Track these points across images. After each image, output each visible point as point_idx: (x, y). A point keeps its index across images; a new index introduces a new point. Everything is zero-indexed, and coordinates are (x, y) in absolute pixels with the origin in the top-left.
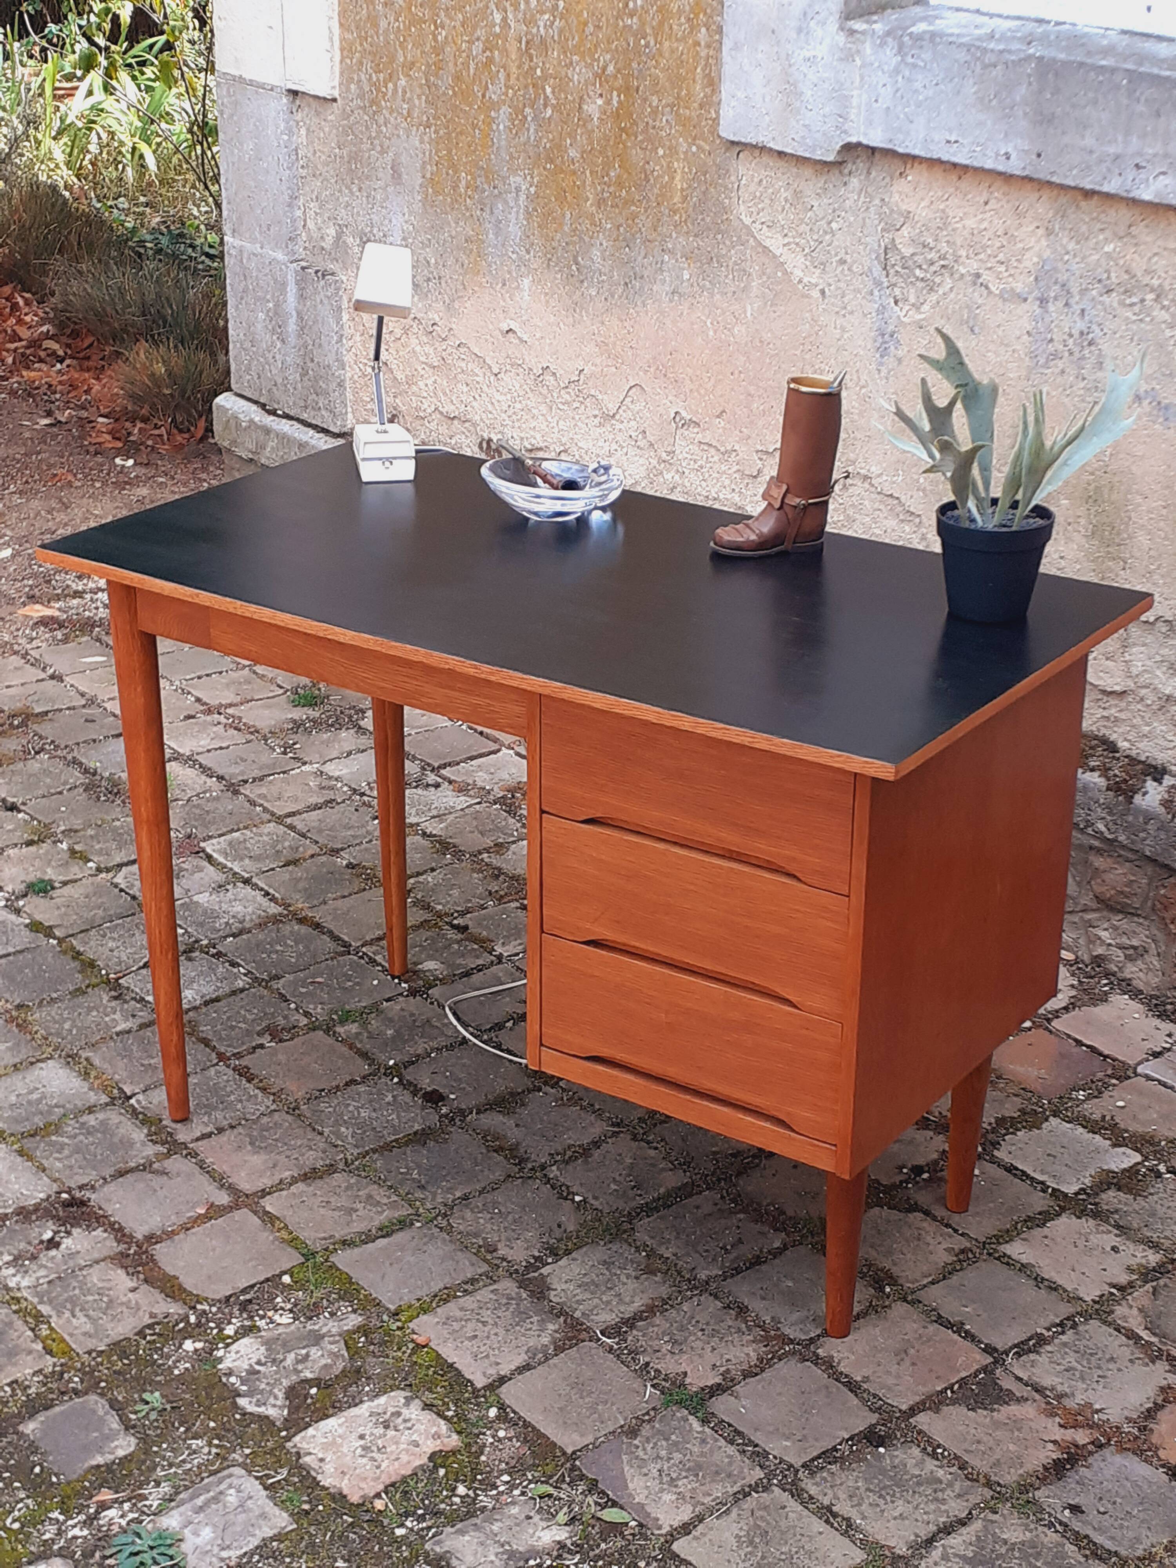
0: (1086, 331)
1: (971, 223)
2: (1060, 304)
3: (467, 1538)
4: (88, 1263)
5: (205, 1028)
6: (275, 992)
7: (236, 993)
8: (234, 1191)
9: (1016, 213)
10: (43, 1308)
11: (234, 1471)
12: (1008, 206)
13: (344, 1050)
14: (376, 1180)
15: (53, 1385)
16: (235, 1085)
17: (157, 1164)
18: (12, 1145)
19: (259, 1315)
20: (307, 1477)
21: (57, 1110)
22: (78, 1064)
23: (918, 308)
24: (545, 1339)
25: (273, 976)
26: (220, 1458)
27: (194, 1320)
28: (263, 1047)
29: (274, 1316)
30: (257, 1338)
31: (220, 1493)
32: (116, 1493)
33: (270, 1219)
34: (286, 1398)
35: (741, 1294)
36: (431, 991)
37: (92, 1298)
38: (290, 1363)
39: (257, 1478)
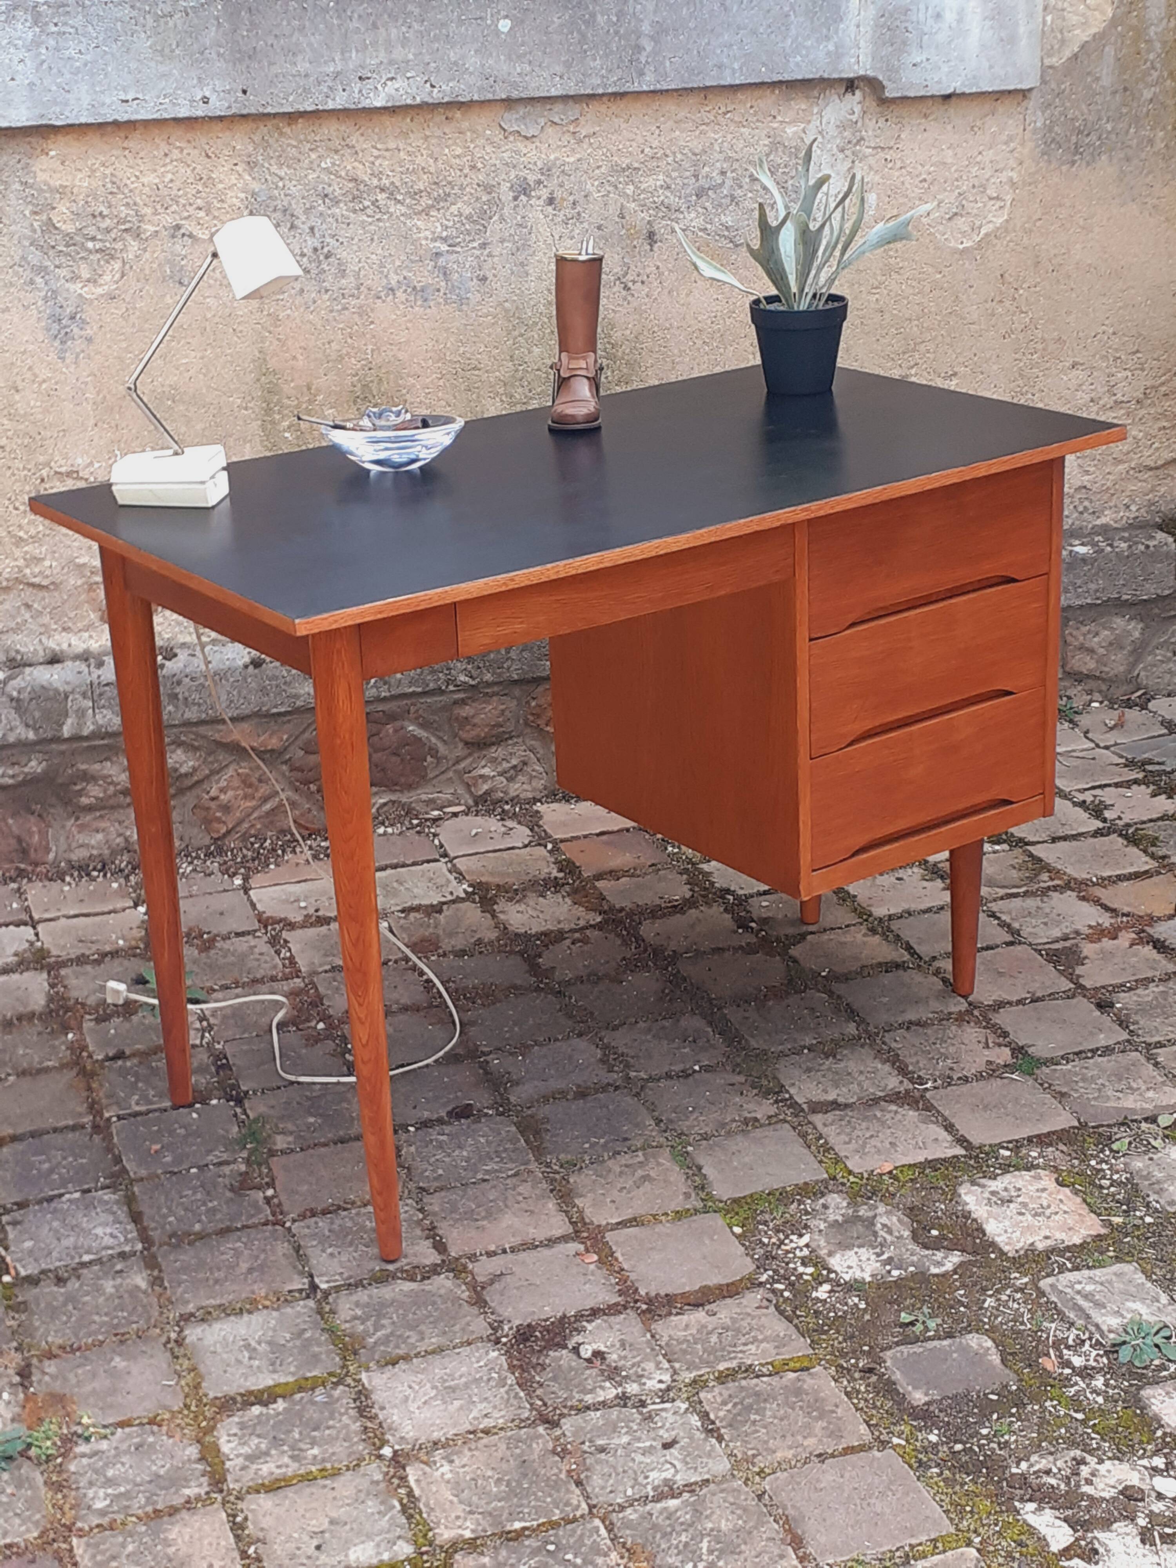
0: (319, 246)
4: (648, 1335)
5: (197, 1227)
6: (153, 1176)
7: (130, 1201)
8: (564, 1239)
9: (208, 156)
10: (722, 1367)
11: (1044, 1284)
12: (196, 152)
13: (323, 1150)
14: (597, 1161)
15: (857, 1375)
16: (344, 1220)
17: (480, 1279)
18: (368, 1369)
19: (788, 1252)
20: (1068, 1249)
21: (308, 1335)
22: (210, 1313)
23: (95, 281)
24: (911, 1113)
25: (113, 1175)
26: (1021, 1290)
27: (781, 1287)
28: (273, 1197)
29: (793, 1245)
30: (830, 1254)
31: (1079, 1292)
32: (1048, 1355)
33: (634, 1222)
34: (938, 1249)
35: (892, 1020)
36: (244, 1088)
37: (714, 1339)
38: (888, 1238)
39: (1060, 1273)
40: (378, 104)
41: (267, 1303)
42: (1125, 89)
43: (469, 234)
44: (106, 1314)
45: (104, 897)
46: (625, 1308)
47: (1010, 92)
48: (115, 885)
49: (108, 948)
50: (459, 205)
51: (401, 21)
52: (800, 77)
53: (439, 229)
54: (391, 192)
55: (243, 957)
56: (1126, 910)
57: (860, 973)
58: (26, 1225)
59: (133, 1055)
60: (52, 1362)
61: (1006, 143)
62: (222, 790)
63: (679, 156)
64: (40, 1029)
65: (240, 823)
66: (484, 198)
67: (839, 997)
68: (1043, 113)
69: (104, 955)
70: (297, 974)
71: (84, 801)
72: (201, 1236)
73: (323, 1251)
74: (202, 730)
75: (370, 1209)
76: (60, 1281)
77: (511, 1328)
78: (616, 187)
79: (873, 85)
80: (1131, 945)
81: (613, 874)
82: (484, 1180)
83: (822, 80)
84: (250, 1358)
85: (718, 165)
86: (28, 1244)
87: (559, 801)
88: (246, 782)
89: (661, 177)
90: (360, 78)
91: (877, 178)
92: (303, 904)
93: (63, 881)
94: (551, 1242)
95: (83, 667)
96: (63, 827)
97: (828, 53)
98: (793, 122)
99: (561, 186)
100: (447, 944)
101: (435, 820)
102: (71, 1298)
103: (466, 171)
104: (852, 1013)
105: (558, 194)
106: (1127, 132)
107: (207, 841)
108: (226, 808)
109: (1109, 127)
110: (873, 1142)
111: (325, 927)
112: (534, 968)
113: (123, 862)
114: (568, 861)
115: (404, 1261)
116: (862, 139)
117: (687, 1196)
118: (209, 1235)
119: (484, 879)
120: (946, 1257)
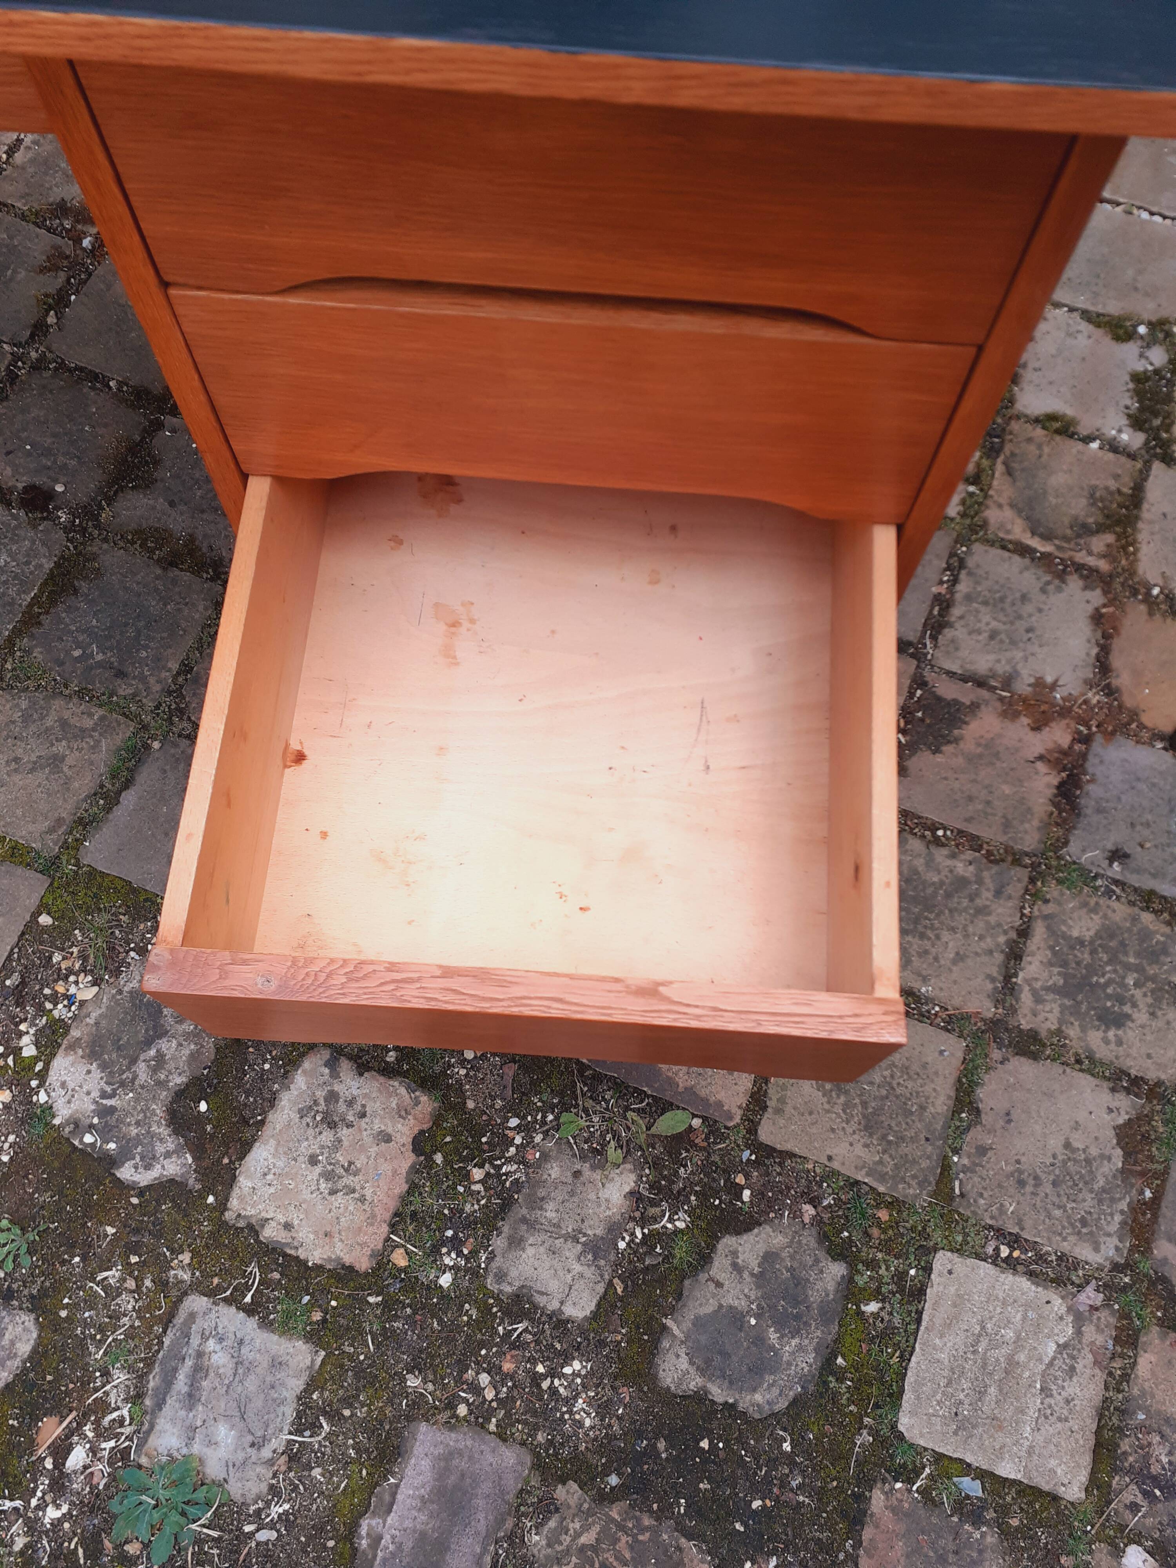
3: (530, 1251)
14: (54, 689)
20: (290, 1263)
29: (72, 990)
30: (73, 1046)
31: (200, 1355)
32: (63, 1418)
34: (176, 1132)
39: (227, 1301)
80: (1041, 758)
117: (56, 826)
120: (168, 1155)
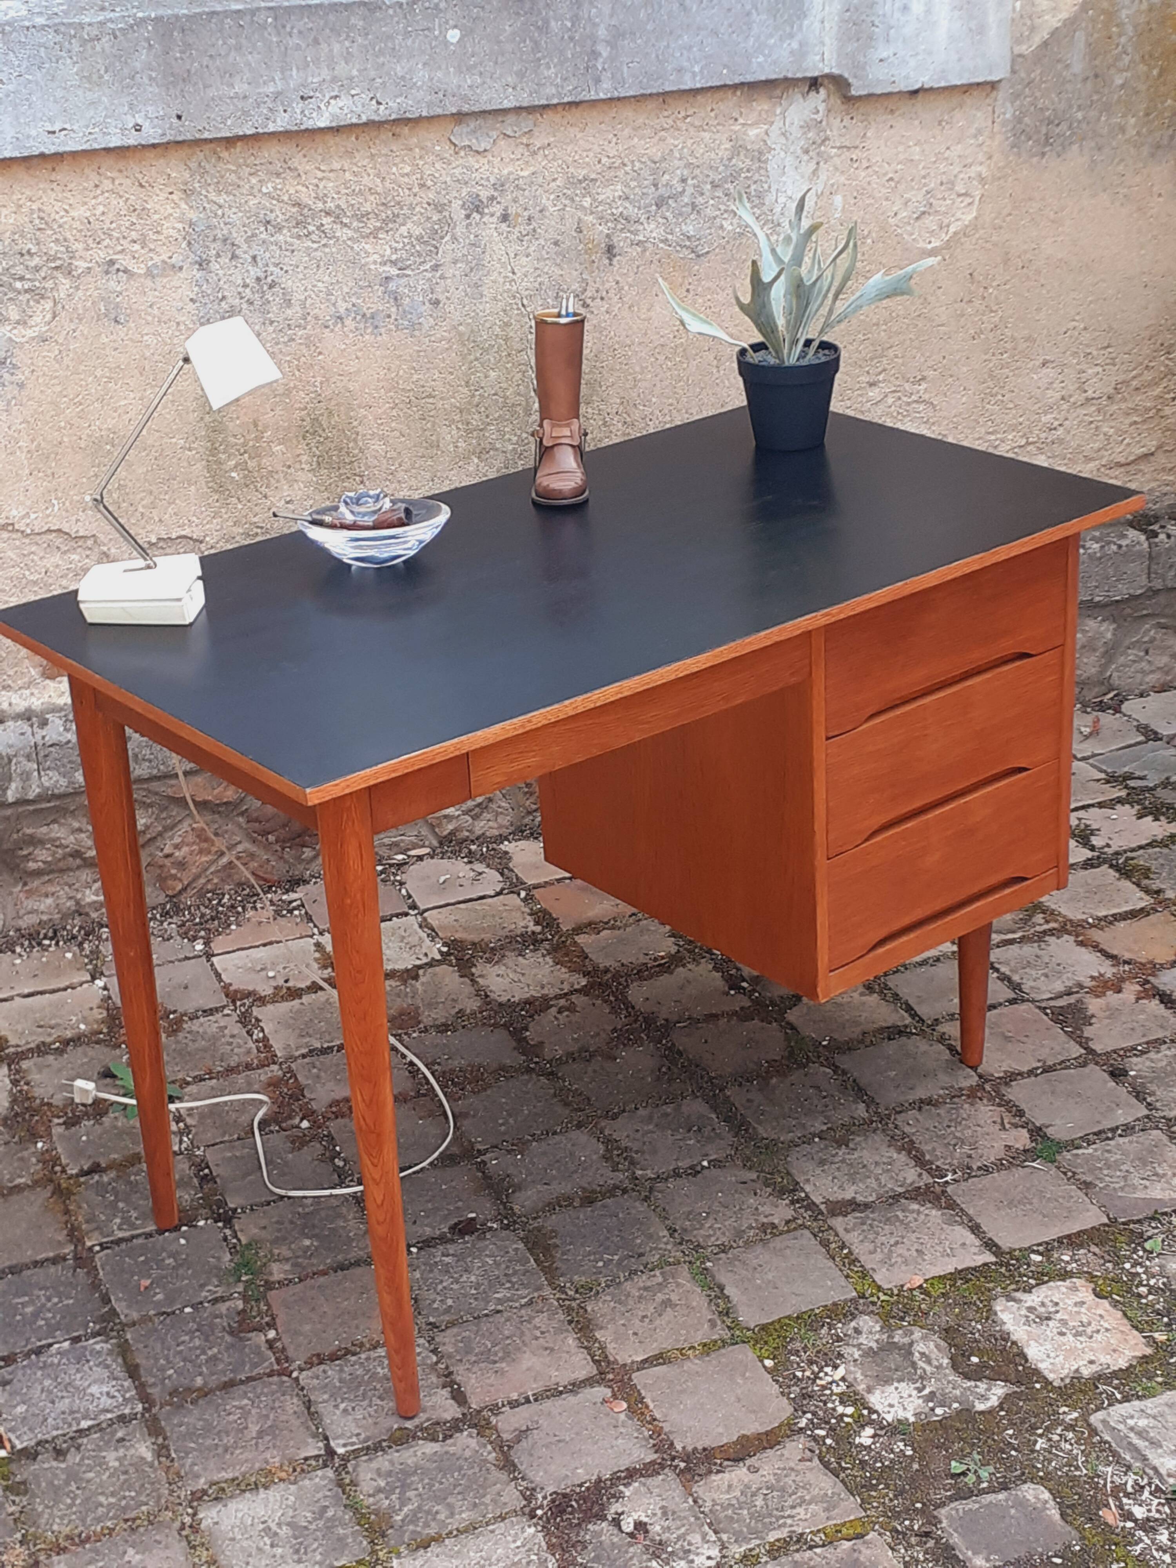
0: (262, 275)
1: (81, 212)
2: (225, 260)
4: (690, 1500)
5: (199, 1381)
6: (146, 1319)
7: (124, 1350)
8: (589, 1382)
9: (141, 186)
10: (772, 1537)
11: (1096, 1419)
12: (128, 181)
13: (322, 1279)
14: (614, 1283)
15: (913, 1540)
16: (353, 1366)
17: (505, 1436)
18: (399, 1555)
19: (824, 1388)
20: (1115, 1374)
21: (330, 1513)
22: (223, 1490)
23: (25, 323)
24: (934, 1212)
25: (103, 1319)
26: (1071, 1427)
27: (822, 1433)
28: (275, 1340)
29: (829, 1379)
30: (869, 1390)
31: (1132, 1429)
32: (1107, 1506)
33: (660, 1359)
34: (980, 1380)
35: (902, 1099)
36: (232, 1206)
37: (759, 1502)
38: (928, 1369)
39: (1110, 1405)
40: (322, 125)
41: (283, 1475)
42: (1096, 76)
43: (420, 255)
44: (113, 1494)
45: (59, 971)
46: (663, 1467)
47: (978, 84)
48: (69, 955)
49: (69, 1034)
50: (409, 225)
51: (344, 36)
52: (763, 78)
53: (388, 252)
54: (337, 215)
55: (214, 1039)
56: (1127, 956)
57: (862, 1042)
58: (16, 1385)
59: (109, 1167)
60: (62, 1557)
61: (975, 136)
62: (177, 847)
63: (637, 165)
64: (7, 1137)
65: (197, 877)
66: (435, 218)
67: (844, 1073)
68: (1012, 103)
69: (67, 1042)
70: (272, 1059)
71: (32, 865)
72: (204, 1393)
73: (336, 1406)
74: (155, 786)
75: (381, 1352)
76: (60, 1454)
77: (545, 1498)
78: (573, 200)
79: (839, 83)
80: (1138, 999)
81: (592, 926)
82: (498, 1312)
83: (786, 79)
84: (272, 1546)
85: (678, 172)
86: (21, 1409)
87: (527, 838)
88: (201, 836)
89: (619, 187)
90: (302, 98)
91: (842, 179)
92: (271, 974)
93: (14, 952)
94: (575, 1387)
95: (26, 728)
96: (11, 893)
97: (792, 52)
98: (755, 124)
99: (515, 201)
100: (428, 1017)
101: (400, 865)
102: (72, 1475)
103: (416, 189)
104: (860, 1092)
105: (512, 211)
106: (1099, 119)
107: (162, 899)
108: (182, 865)
109: (1080, 115)
110: (900, 1249)
111: (297, 1002)
112: (522, 1045)
113: (75, 926)
114: (545, 912)
115: (423, 1416)
116: (827, 139)
117: (713, 1324)
118: (211, 1391)
119: (458, 936)
120: (989, 1389)
